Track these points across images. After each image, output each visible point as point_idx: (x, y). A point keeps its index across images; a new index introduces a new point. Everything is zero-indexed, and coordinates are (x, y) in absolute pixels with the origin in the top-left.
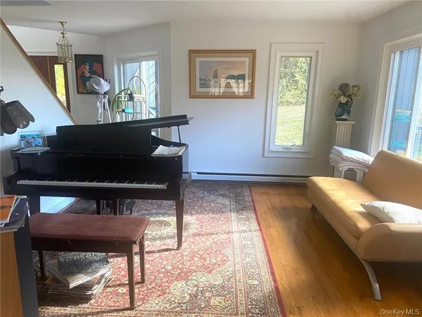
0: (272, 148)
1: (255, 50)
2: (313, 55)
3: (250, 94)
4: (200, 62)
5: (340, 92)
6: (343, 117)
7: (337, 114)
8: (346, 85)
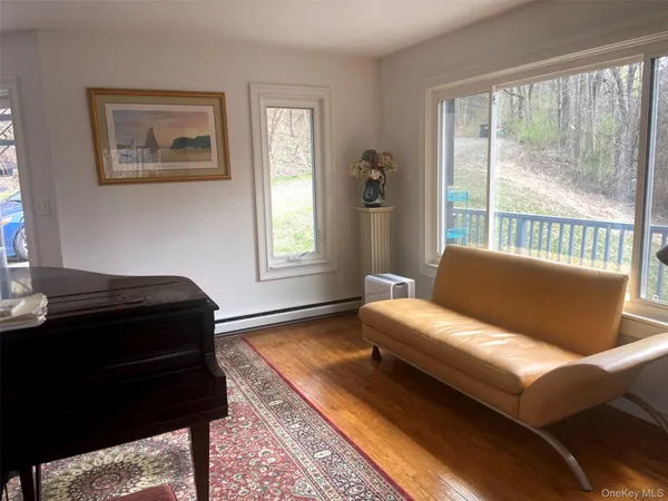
0: (271, 264)
1: (223, 94)
2: (315, 105)
3: (222, 172)
4: (114, 111)
5: (368, 164)
6: (378, 201)
7: (367, 196)
8: (374, 152)
